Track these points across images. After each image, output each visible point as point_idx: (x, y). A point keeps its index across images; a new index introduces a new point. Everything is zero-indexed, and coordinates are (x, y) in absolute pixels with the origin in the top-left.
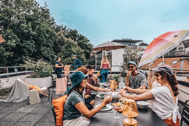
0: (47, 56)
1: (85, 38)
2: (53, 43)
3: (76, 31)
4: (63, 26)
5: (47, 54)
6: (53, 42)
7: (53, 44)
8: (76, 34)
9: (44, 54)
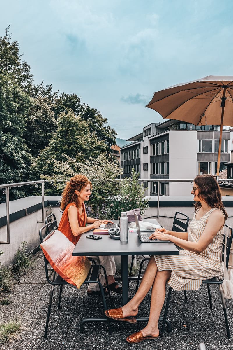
0: (13, 156)
1: (96, 115)
2: (26, 125)
3: (76, 98)
4: (45, 87)
5: (14, 151)
6: (26, 123)
7: (26, 128)
8: (77, 104)
9: (7, 150)
